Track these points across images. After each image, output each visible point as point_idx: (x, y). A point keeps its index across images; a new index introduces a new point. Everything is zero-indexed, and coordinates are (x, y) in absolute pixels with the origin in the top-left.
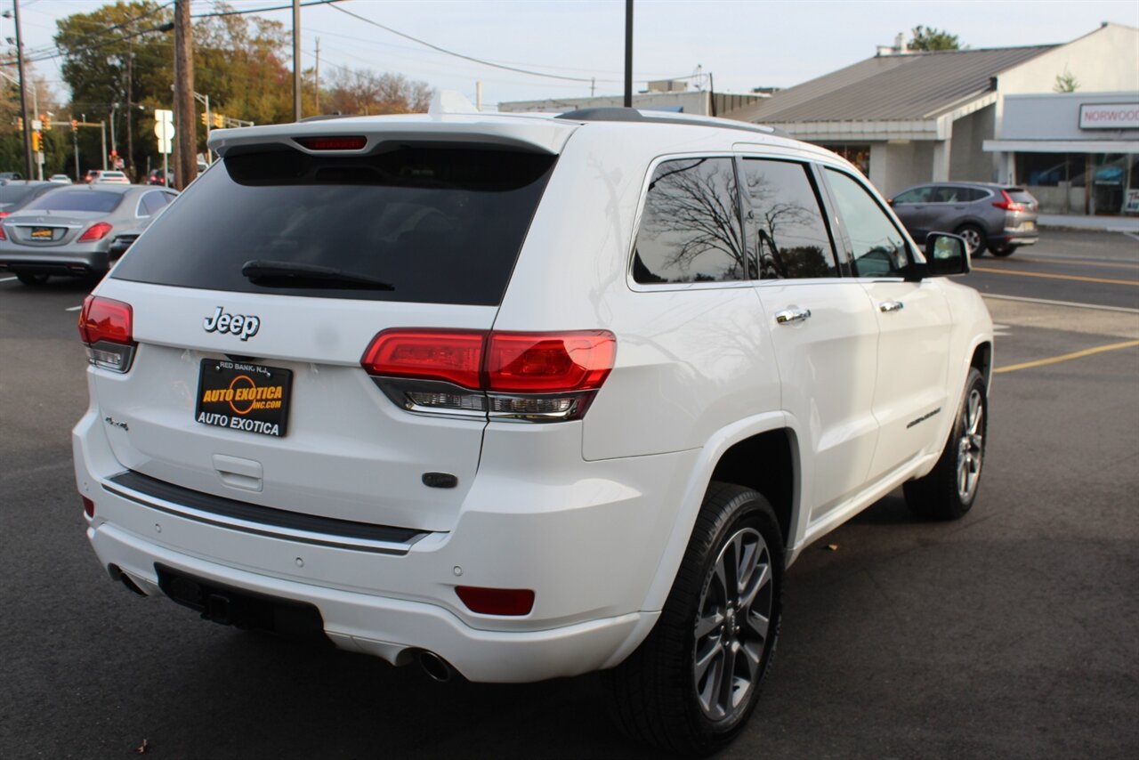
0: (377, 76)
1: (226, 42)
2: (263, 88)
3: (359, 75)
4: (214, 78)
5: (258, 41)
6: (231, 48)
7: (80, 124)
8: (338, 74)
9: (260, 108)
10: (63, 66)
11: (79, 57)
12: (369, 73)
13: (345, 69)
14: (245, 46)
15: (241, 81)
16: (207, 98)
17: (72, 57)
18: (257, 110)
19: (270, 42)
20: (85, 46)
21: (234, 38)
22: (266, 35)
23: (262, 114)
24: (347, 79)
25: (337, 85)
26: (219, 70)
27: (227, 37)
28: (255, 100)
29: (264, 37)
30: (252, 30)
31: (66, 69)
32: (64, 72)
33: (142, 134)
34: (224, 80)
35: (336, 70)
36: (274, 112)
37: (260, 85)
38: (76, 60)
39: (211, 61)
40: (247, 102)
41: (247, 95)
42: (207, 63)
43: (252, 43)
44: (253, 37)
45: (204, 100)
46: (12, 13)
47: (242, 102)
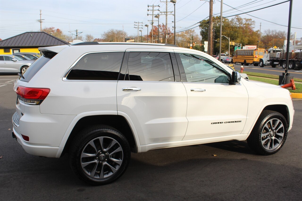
0: (277, 31)
1: (238, 24)
2: (246, 36)
3: (273, 31)
4: (234, 33)
5: (245, 24)
6: (238, 26)
7: (202, 45)
8: (267, 32)
9: (245, 40)
10: (200, 32)
11: (204, 29)
12: (275, 30)
13: (269, 30)
14: (242, 25)
15: (241, 34)
16: (229, 38)
17: (202, 30)
18: (244, 41)
19: (248, 24)
20: (205, 27)
21: (239, 23)
22: (248, 22)
23: (245, 42)
24: (269, 32)
25: (267, 34)
26: (235, 31)
27: (238, 23)
28: (244, 38)
29: (247, 23)
30: (244, 22)
31: (201, 32)
32: (201, 33)
33: (216, 47)
34: (236, 34)
35: (267, 31)
36: (248, 41)
37: (245, 35)
38: (203, 30)
39: (233, 29)
40: (242, 39)
41: (242, 37)
42: (233, 30)
43: (244, 24)
44: (244, 23)
45: (229, 39)
46: (174, 21)
47: (240, 39)
